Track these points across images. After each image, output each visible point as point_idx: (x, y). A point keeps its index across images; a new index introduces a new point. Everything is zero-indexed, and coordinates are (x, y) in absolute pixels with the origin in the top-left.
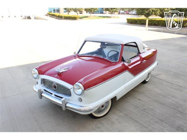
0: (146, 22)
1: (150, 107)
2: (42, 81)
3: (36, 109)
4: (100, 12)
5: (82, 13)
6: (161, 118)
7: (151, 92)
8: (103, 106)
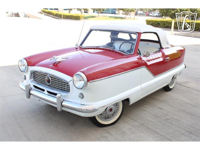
0: (171, 25)
1: (175, 117)
2: (32, 74)
3: (21, 114)
4: (111, 12)
5: (87, 12)
6: (189, 130)
7: (176, 101)
8: (111, 110)
